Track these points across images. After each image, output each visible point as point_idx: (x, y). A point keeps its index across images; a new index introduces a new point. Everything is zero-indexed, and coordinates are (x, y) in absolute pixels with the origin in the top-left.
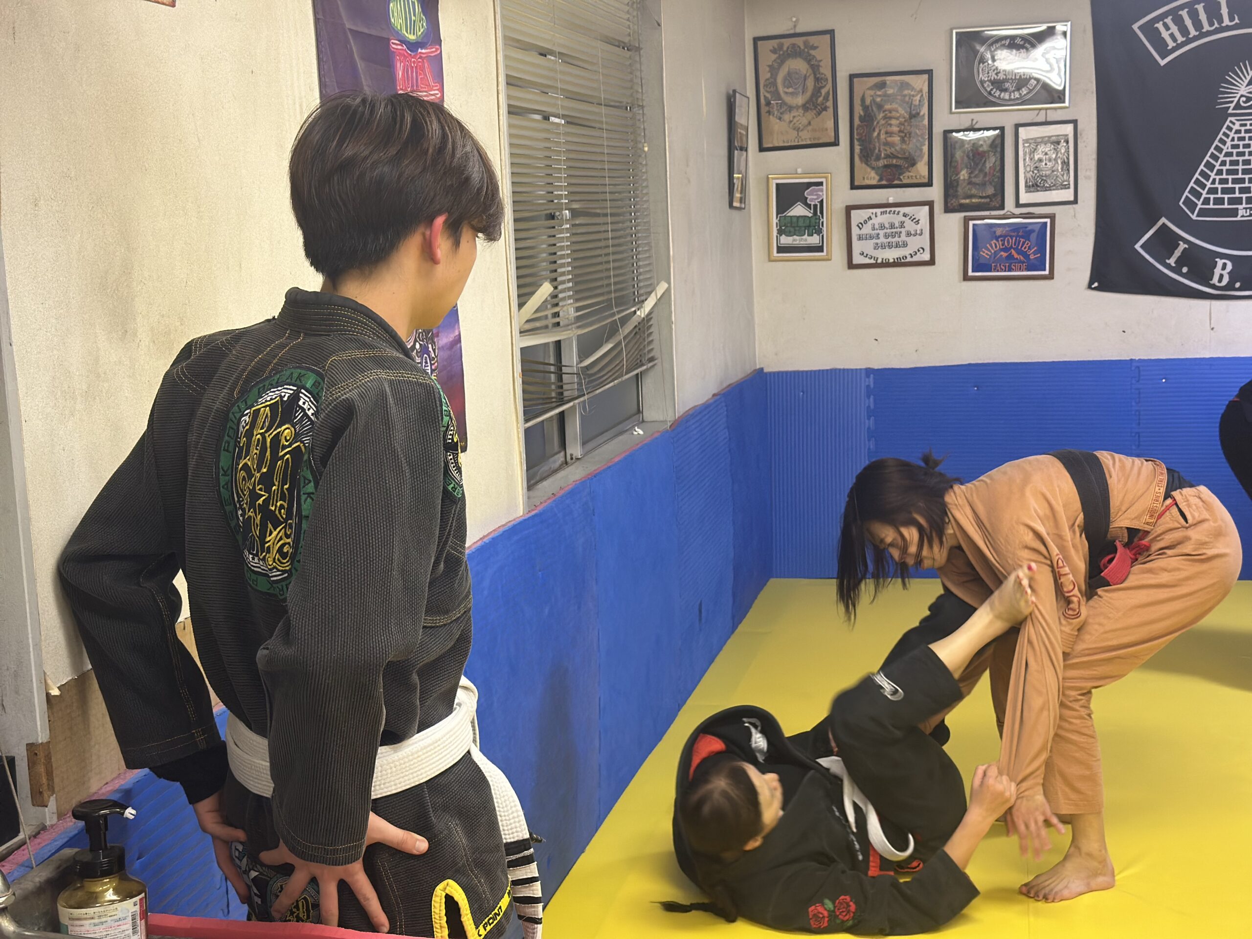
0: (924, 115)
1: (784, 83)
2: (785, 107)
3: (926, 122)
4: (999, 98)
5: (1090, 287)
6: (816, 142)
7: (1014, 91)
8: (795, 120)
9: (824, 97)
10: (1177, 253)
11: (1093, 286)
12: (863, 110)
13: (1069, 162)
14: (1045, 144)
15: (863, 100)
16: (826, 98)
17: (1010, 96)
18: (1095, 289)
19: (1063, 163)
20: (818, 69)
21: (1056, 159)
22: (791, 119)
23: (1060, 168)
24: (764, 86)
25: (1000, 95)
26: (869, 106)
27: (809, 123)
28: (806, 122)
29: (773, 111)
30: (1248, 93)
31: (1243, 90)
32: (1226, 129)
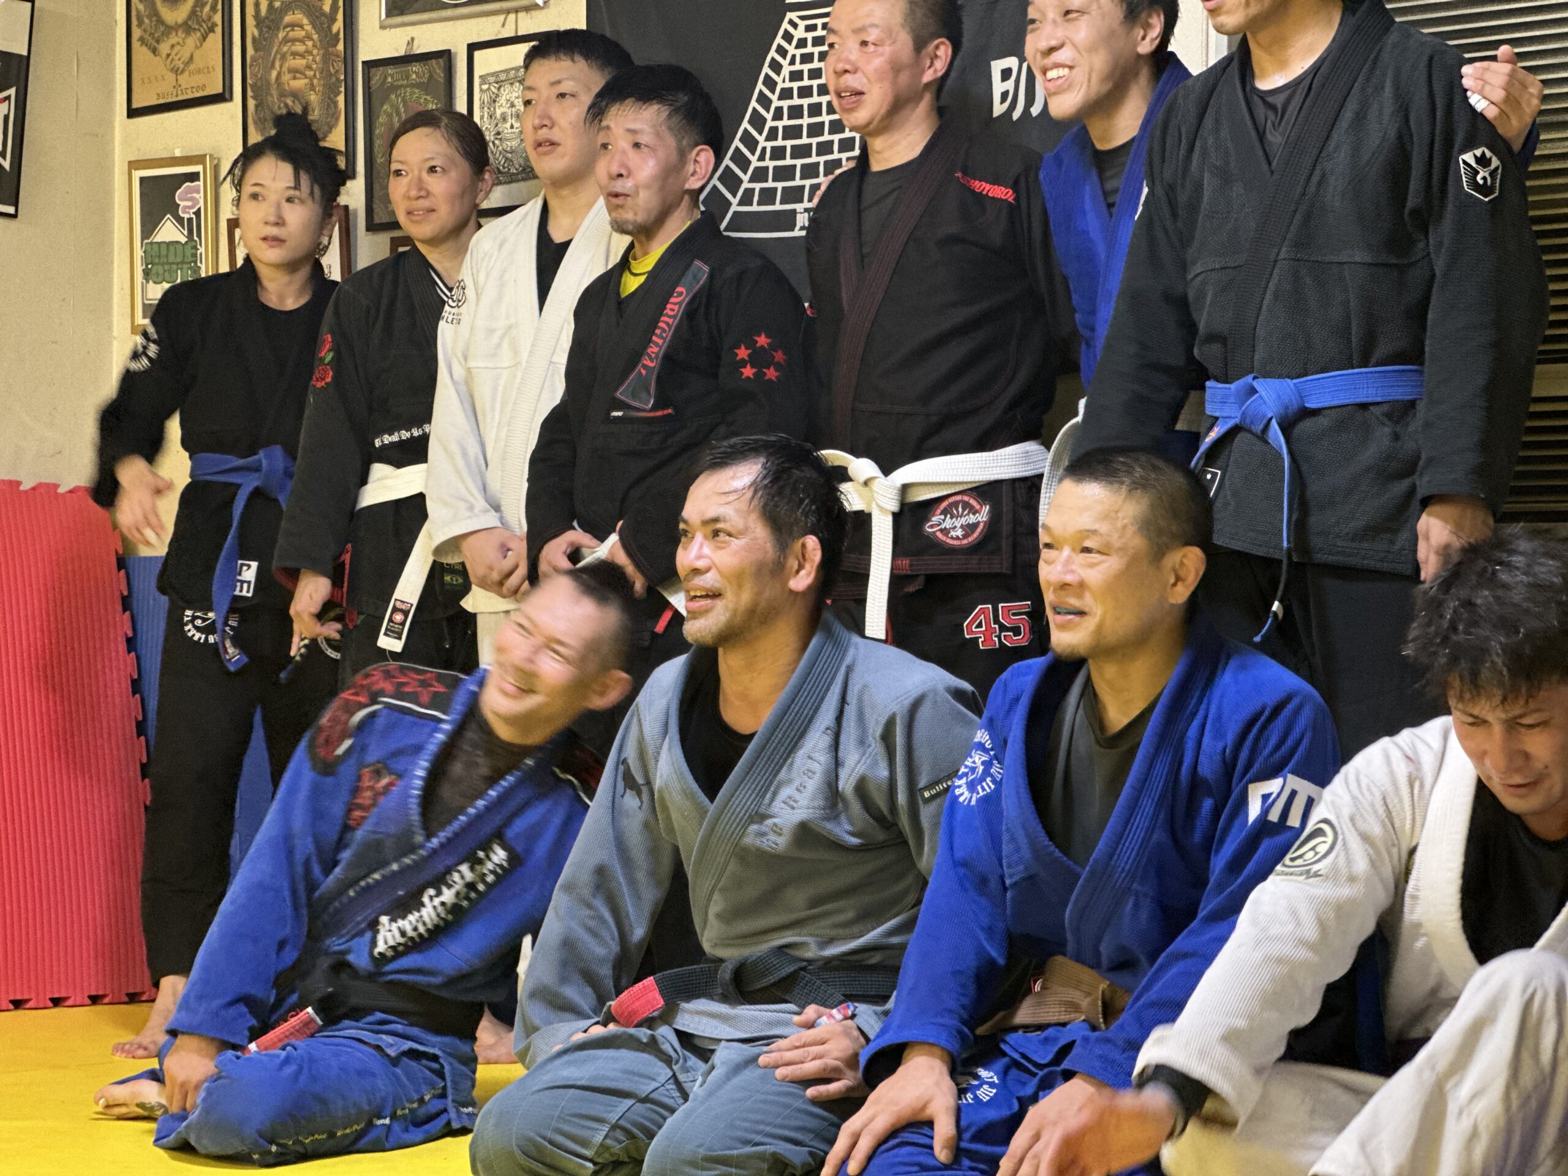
0: (339, 31)
2: (162, 28)
6: (200, 94)
8: (174, 52)
22: (169, 52)
26: (267, 18)
27: (191, 58)
28: (186, 56)
29: (146, 36)
32: (782, 37)
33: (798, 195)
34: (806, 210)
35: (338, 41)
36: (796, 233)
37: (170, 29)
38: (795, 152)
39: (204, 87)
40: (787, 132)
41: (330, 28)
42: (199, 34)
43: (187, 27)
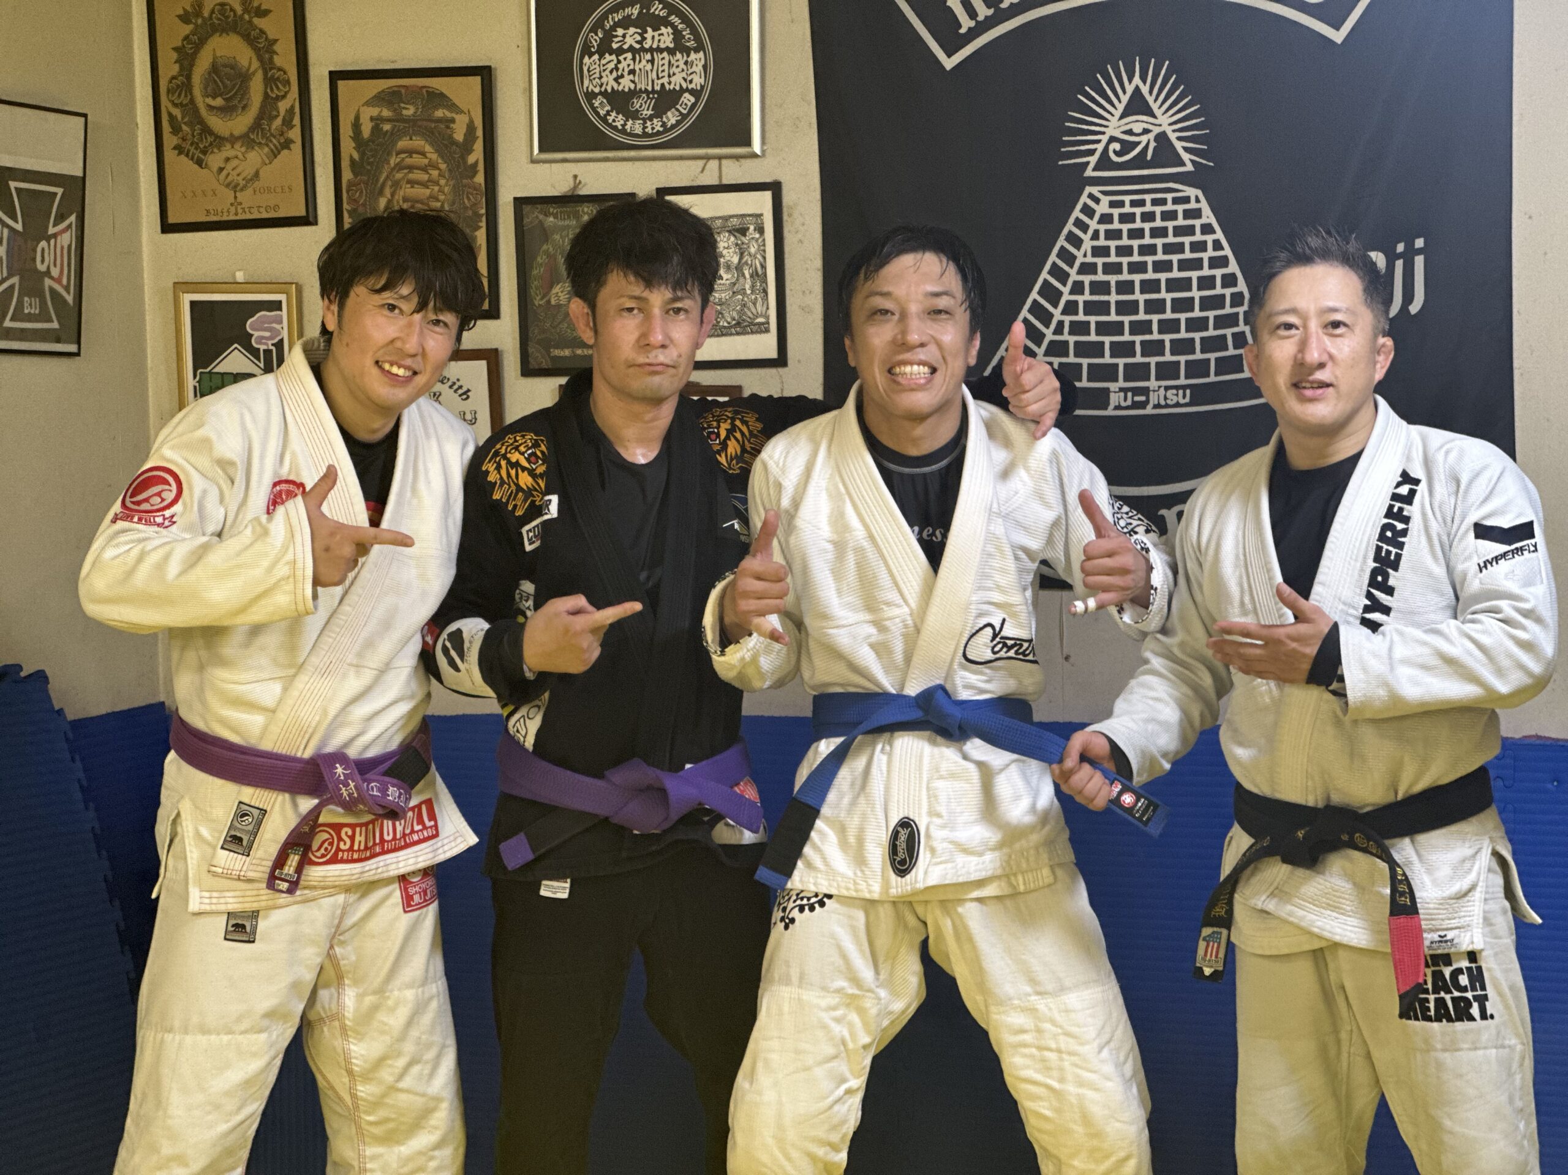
0: (477, 162)
1: (206, 88)
2: (210, 139)
3: (480, 179)
4: (623, 131)
6: (272, 215)
7: (651, 118)
8: (229, 167)
9: (284, 120)
12: (357, 148)
13: (765, 273)
15: (356, 125)
16: (288, 123)
17: (645, 128)
19: (755, 275)
20: (271, 59)
21: (739, 268)
22: (222, 166)
23: (747, 287)
24: (168, 91)
25: (623, 126)
26: (369, 140)
27: (257, 175)
28: (249, 172)
29: (187, 146)
30: (1125, 132)
31: (1114, 126)
32: (1082, 211)
33: (1109, 373)
34: (1121, 390)
35: (475, 173)
36: (1110, 412)
37: (219, 141)
38: (1102, 329)
39: (276, 207)
40: (1091, 308)
41: (464, 158)
42: (266, 150)
43: (247, 140)
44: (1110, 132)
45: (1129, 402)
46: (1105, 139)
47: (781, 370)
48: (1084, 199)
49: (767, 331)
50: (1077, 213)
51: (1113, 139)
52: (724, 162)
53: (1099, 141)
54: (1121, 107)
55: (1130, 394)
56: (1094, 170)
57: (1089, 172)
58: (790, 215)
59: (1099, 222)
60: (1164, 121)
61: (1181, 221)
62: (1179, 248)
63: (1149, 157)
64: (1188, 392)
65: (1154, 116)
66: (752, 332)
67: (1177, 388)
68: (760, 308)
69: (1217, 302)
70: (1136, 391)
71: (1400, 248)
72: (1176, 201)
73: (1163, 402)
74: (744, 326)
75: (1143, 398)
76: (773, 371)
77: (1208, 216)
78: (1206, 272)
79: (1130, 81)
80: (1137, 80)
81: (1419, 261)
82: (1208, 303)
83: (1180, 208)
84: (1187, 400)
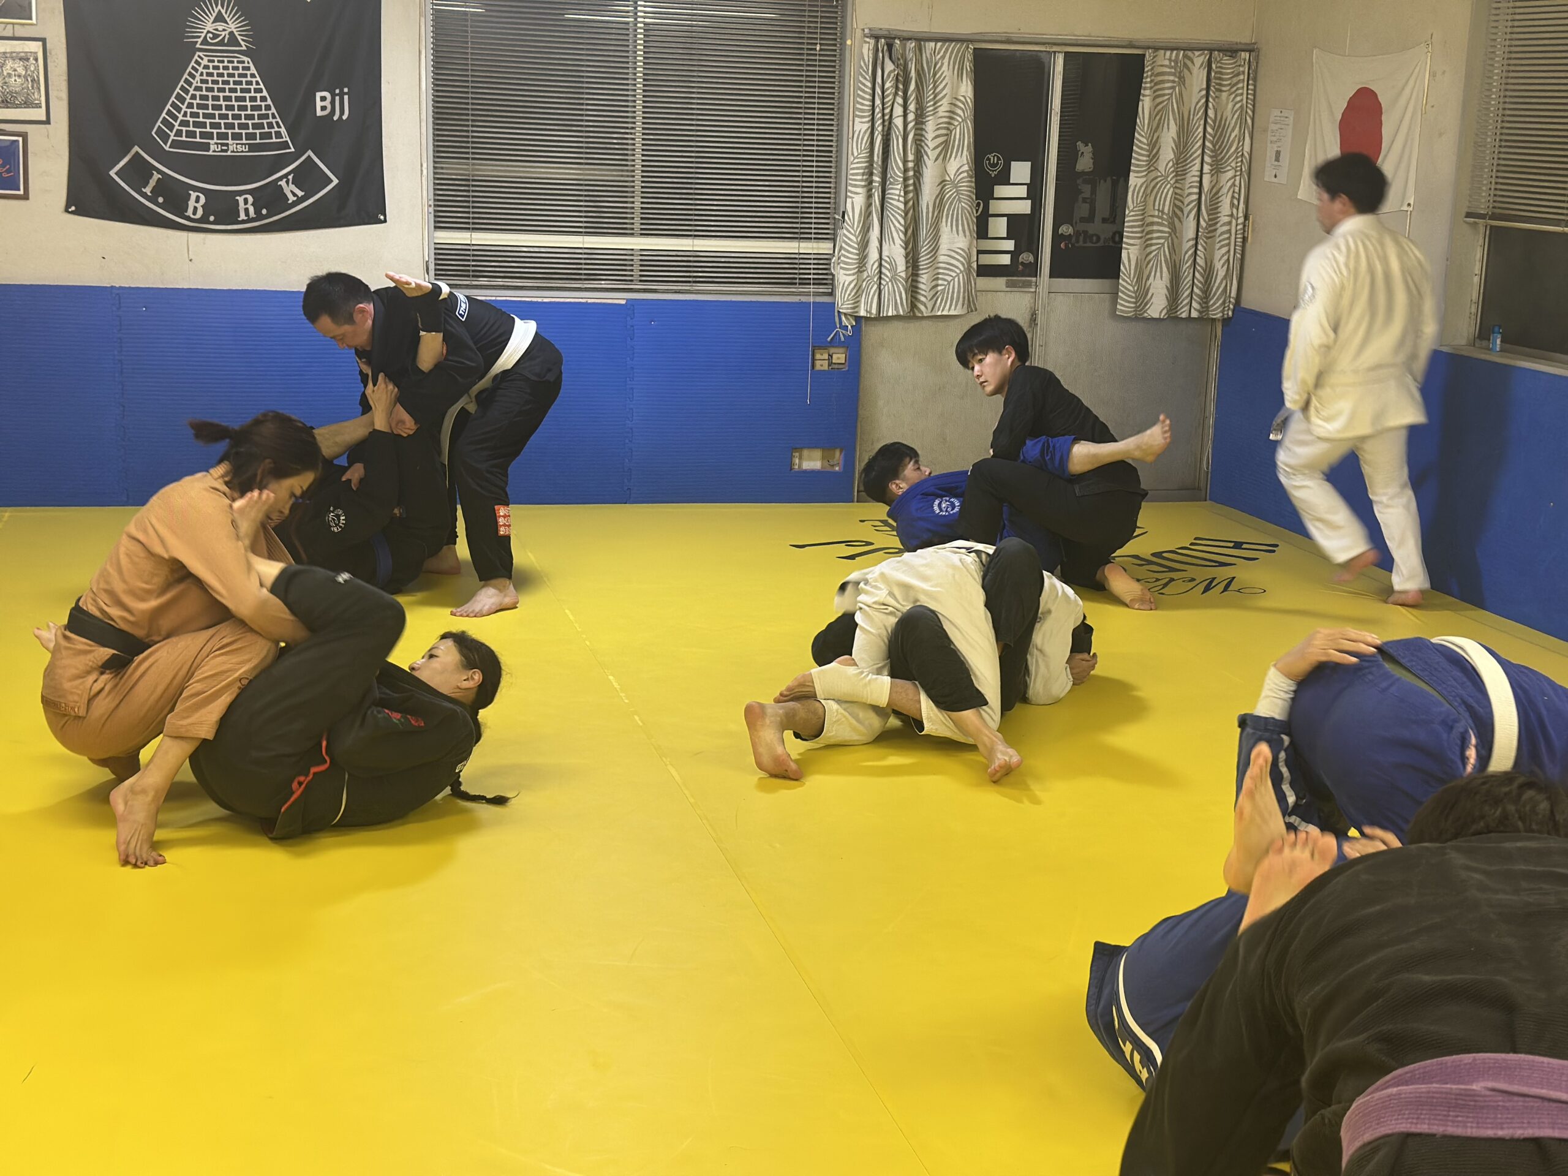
5: (67, 211)
10: (152, 183)
11: (70, 210)
13: (39, 80)
14: (14, 60)
18: (72, 213)
19: (33, 80)
21: (25, 77)
23: (30, 86)
30: (214, 30)
31: (210, 26)
32: (195, 63)
33: (210, 136)
34: (216, 143)
36: (210, 153)
38: (205, 116)
40: (199, 106)
44: (207, 29)
45: (219, 149)
46: (205, 31)
47: (47, 126)
48: (196, 57)
49: (40, 107)
50: (193, 63)
51: (209, 32)
52: (15, 26)
53: (202, 32)
54: (212, 19)
55: (219, 146)
56: (201, 44)
57: (198, 46)
58: (50, 54)
59: (203, 68)
60: (232, 26)
61: (241, 71)
62: (240, 83)
63: (226, 41)
64: (247, 146)
65: (228, 24)
66: (33, 107)
67: (242, 144)
68: (36, 96)
69: (259, 108)
70: (222, 144)
71: (337, 91)
72: (238, 62)
73: (235, 150)
74: (28, 104)
75: (226, 148)
76: (43, 126)
77: (253, 70)
78: (253, 94)
79: (216, 7)
80: (219, 7)
81: (346, 97)
82: (253, 108)
83: (240, 65)
84: (247, 150)
